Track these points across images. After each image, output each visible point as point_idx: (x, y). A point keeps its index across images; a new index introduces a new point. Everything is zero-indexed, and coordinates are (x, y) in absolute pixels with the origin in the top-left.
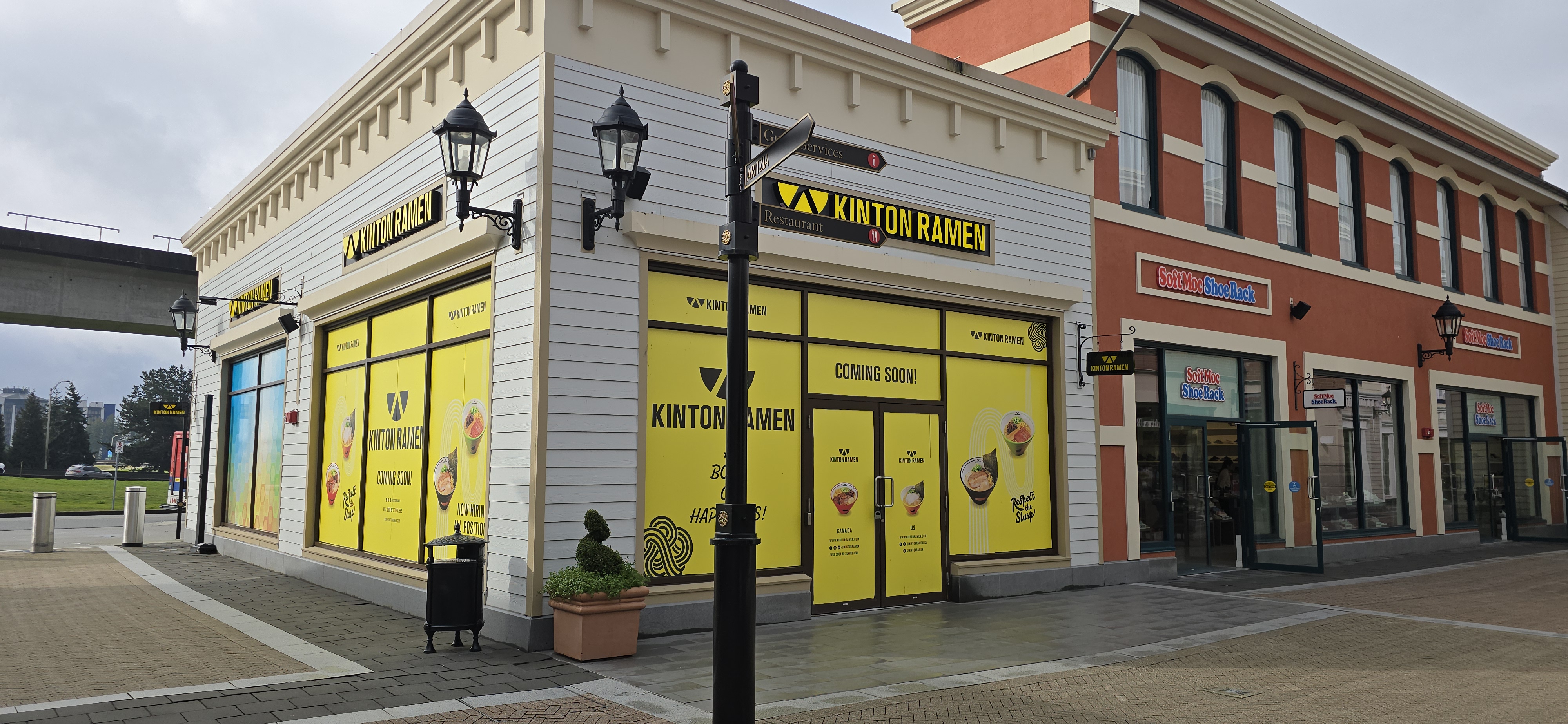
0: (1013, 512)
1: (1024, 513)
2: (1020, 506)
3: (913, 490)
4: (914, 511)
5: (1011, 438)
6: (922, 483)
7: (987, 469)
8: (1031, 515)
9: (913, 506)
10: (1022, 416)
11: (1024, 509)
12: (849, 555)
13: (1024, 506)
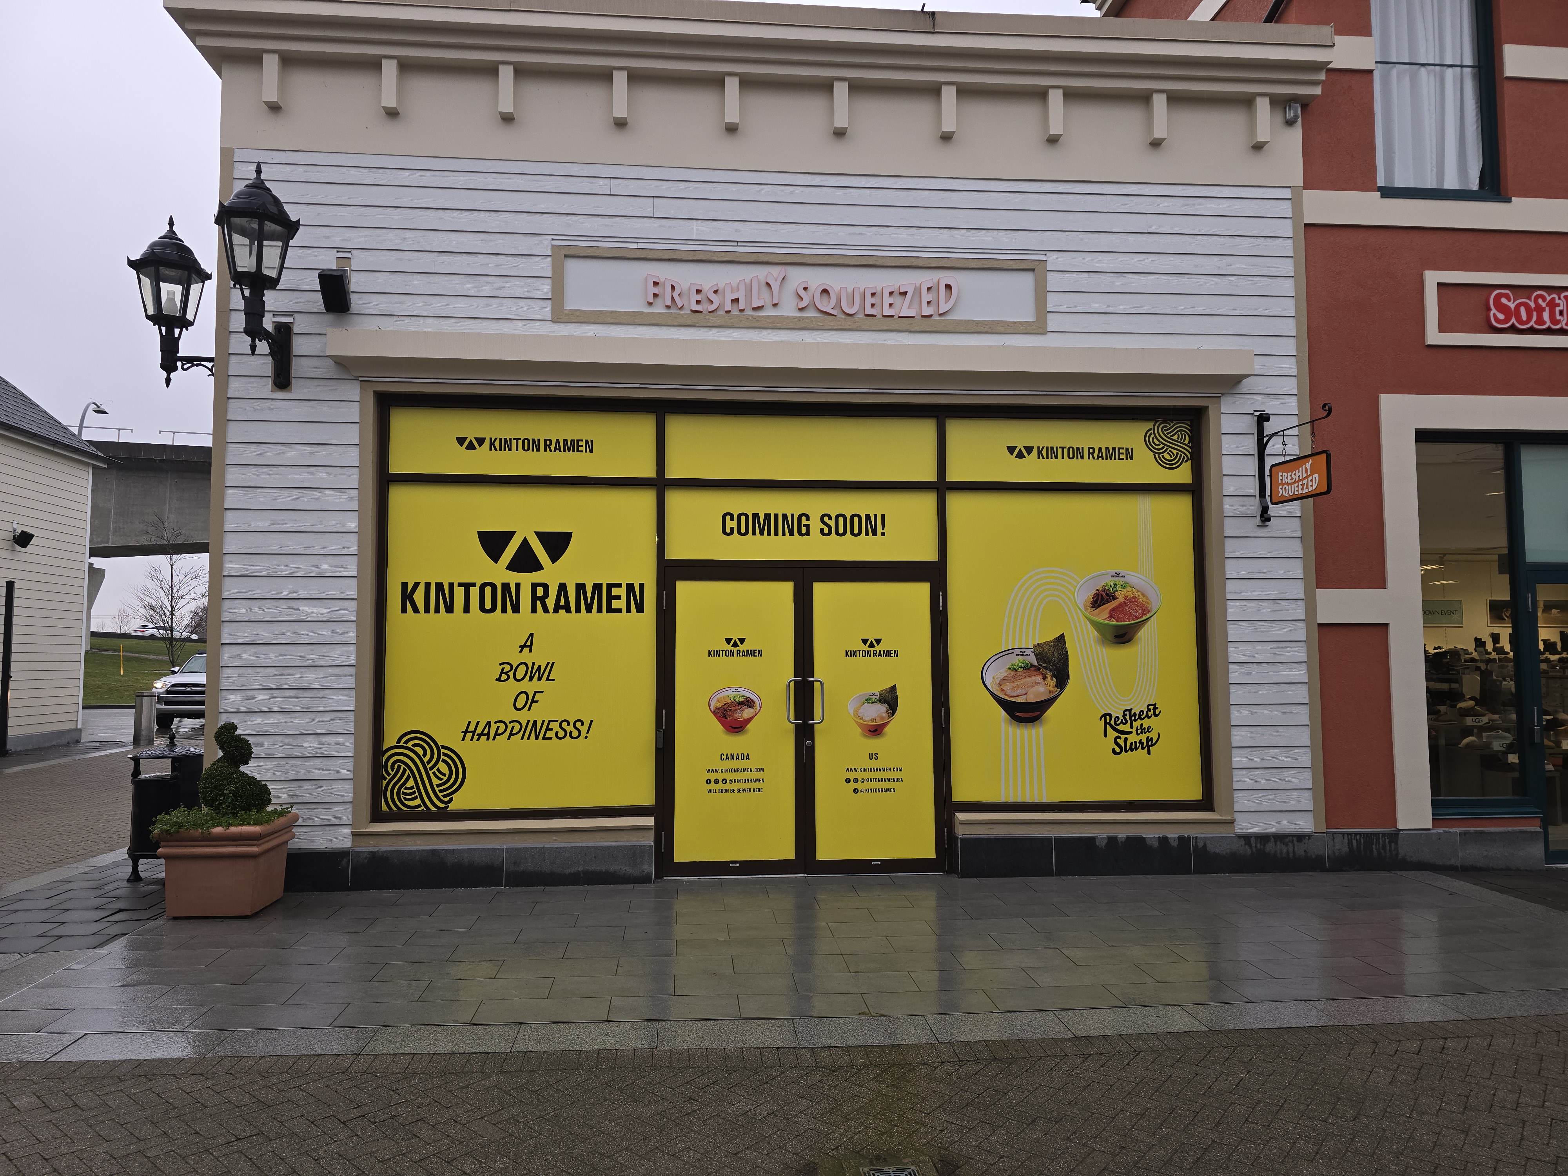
0: (1105, 735)
1: (1132, 738)
2: (1121, 727)
3: (873, 699)
4: (876, 730)
5: (1102, 615)
6: (894, 688)
7: (1044, 667)
8: (1150, 744)
9: (873, 723)
10: (1128, 579)
11: (1132, 732)
12: (744, 793)
13: (1132, 727)
